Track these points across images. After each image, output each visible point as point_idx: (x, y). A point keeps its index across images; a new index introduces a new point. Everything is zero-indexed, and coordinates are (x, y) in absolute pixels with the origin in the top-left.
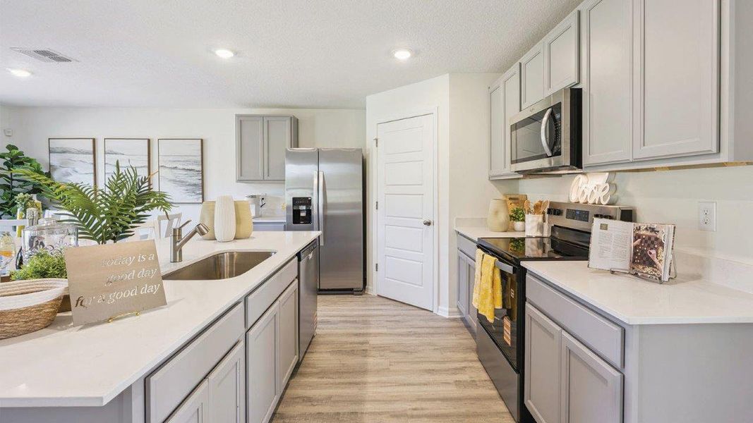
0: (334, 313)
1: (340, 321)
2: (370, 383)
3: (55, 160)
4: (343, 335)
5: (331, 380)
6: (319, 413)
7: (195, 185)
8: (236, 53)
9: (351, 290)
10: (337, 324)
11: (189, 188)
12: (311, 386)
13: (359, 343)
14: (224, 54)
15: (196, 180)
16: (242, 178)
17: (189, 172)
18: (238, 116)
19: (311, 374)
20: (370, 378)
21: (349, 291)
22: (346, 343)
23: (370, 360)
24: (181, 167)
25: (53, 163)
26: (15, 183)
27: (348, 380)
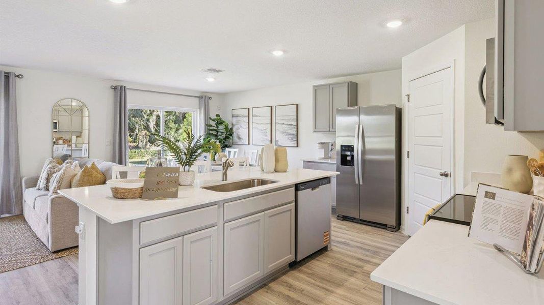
0: (359, 239)
1: (358, 247)
2: (336, 294)
3: (234, 122)
4: (348, 256)
5: (313, 281)
6: (288, 296)
7: (293, 134)
8: (284, 51)
9: (386, 225)
10: (352, 247)
11: (290, 136)
12: (298, 279)
13: (354, 265)
14: (278, 53)
15: (293, 131)
16: (316, 130)
17: (290, 127)
18: (314, 86)
19: (305, 273)
20: (340, 291)
21: (383, 226)
22: (346, 262)
23: (352, 280)
24: (286, 123)
25: (234, 123)
26: (219, 134)
27: (324, 286)
